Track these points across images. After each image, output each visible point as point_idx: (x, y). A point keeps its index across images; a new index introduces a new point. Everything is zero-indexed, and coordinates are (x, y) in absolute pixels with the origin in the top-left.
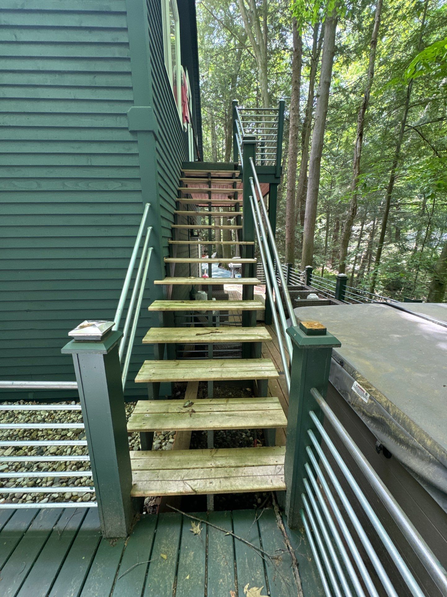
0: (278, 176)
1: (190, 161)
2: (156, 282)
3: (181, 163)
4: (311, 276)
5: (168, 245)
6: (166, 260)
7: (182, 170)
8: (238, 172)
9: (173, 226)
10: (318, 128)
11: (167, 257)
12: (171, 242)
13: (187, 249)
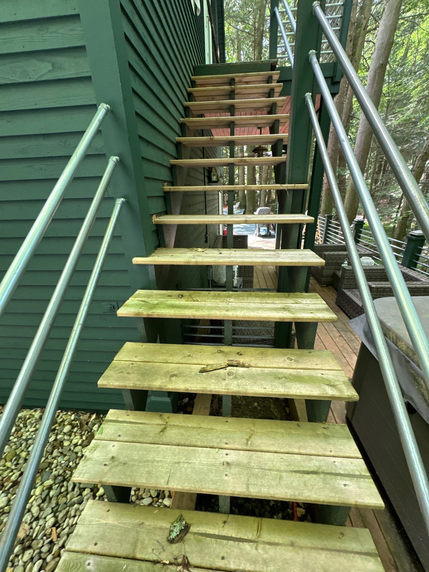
0: (336, 80)
1: (207, 63)
2: (137, 260)
3: (192, 69)
4: (361, 232)
5: (163, 194)
6: (158, 219)
7: (192, 77)
8: (277, 74)
9: (173, 161)
10: (389, 15)
11: (159, 214)
12: (167, 188)
13: (203, 199)
